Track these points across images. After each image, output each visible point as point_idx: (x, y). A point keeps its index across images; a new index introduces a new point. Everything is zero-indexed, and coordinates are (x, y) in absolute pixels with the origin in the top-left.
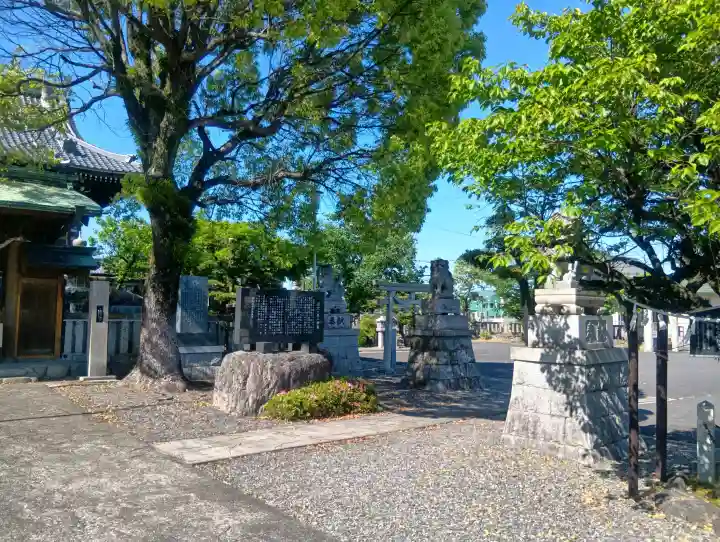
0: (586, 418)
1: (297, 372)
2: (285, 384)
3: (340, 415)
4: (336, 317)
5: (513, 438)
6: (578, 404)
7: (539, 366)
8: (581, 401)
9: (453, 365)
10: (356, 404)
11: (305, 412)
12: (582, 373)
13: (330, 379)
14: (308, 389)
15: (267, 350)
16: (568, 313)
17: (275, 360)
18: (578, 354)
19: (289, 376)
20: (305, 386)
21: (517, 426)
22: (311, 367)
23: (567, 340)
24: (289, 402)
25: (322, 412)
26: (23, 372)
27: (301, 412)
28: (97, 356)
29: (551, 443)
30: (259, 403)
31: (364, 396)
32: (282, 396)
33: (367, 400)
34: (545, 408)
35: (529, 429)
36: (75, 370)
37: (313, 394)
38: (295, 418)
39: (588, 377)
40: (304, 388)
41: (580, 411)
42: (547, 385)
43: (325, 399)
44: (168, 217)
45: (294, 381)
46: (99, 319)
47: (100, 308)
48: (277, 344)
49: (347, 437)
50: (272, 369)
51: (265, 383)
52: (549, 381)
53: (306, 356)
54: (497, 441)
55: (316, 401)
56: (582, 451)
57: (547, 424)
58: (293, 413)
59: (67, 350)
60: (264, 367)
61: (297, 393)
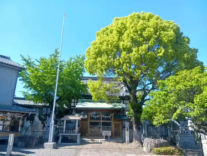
1: (159, 144)
3: (170, 155)
10: (175, 153)
13: (169, 146)
15: (152, 138)
17: (154, 141)
19: (158, 145)
22: (163, 143)
24: (156, 150)
25: (165, 153)
26: (114, 141)
28: (127, 139)
30: (151, 150)
32: (156, 149)
33: (179, 152)
36: (124, 142)
37: (162, 149)
38: (158, 154)
43: (166, 150)
44: (135, 109)
46: (127, 131)
47: (127, 128)
48: (155, 137)
50: (153, 142)
51: (152, 145)
53: (162, 140)
55: (163, 151)
59: (123, 137)
60: (151, 142)
61: (159, 148)
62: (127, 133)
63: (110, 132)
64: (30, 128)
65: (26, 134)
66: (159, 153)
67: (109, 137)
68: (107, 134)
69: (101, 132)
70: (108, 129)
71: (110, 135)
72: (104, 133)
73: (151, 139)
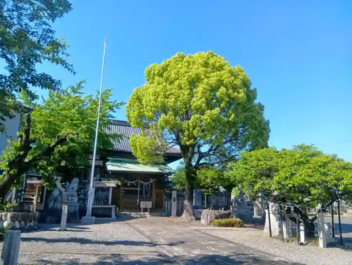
2: (217, 218)
3: (231, 227)
4: (241, 202)
15: (213, 209)
17: (214, 212)
20: (222, 219)
22: (224, 214)
28: (174, 212)
30: (211, 222)
32: (216, 220)
36: (169, 215)
37: (224, 221)
38: (219, 226)
43: (227, 222)
45: (219, 217)
46: (174, 201)
47: (174, 198)
48: (216, 207)
51: (212, 217)
53: (223, 211)
59: (166, 209)
60: (212, 213)
61: (219, 220)
62: (174, 205)
63: (150, 203)
64: (59, 198)
65: (55, 206)
66: (221, 225)
67: (148, 209)
68: (146, 205)
69: (138, 204)
70: (148, 199)
71: (151, 207)
72: (143, 204)
73: (211, 210)
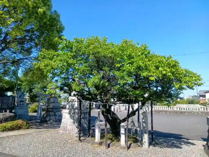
0: (77, 125)
1: (5, 118)
2: (1, 122)
3: (17, 130)
4: (22, 103)
5: (61, 132)
6: (75, 122)
7: (68, 114)
8: (76, 121)
9: (55, 116)
10: (23, 127)
11: (6, 129)
12: (77, 115)
13: (15, 120)
14: (8, 123)
16: (76, 101)
18: (76, 110)
19: (2, 119)
20: (7, 122)
21: (62, 129)
22: (9, 117)
23: (75, 107)
24: (1, 126)
25: (12, 129)
27: (5, 129)
29: (69, 132)
31: (25, 124)
33: (26, 125)
34: (69, 124)
35: (65, 129)
39: (78, 116)
40: (6, 123)
41: (76, 123)
42: (70, 118)
43: (13, 125)
45: (4, 121)
49: (17, 134)
52: (70, 117)
53: (8, 114)
54: (58, 133)
55: (10, 126)
56: (76, 133)
57: (69, 127)
58: (2, 130)
